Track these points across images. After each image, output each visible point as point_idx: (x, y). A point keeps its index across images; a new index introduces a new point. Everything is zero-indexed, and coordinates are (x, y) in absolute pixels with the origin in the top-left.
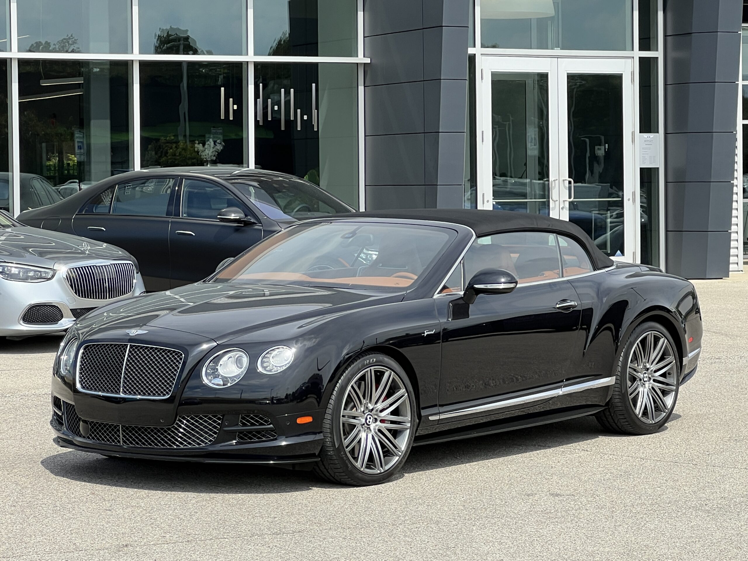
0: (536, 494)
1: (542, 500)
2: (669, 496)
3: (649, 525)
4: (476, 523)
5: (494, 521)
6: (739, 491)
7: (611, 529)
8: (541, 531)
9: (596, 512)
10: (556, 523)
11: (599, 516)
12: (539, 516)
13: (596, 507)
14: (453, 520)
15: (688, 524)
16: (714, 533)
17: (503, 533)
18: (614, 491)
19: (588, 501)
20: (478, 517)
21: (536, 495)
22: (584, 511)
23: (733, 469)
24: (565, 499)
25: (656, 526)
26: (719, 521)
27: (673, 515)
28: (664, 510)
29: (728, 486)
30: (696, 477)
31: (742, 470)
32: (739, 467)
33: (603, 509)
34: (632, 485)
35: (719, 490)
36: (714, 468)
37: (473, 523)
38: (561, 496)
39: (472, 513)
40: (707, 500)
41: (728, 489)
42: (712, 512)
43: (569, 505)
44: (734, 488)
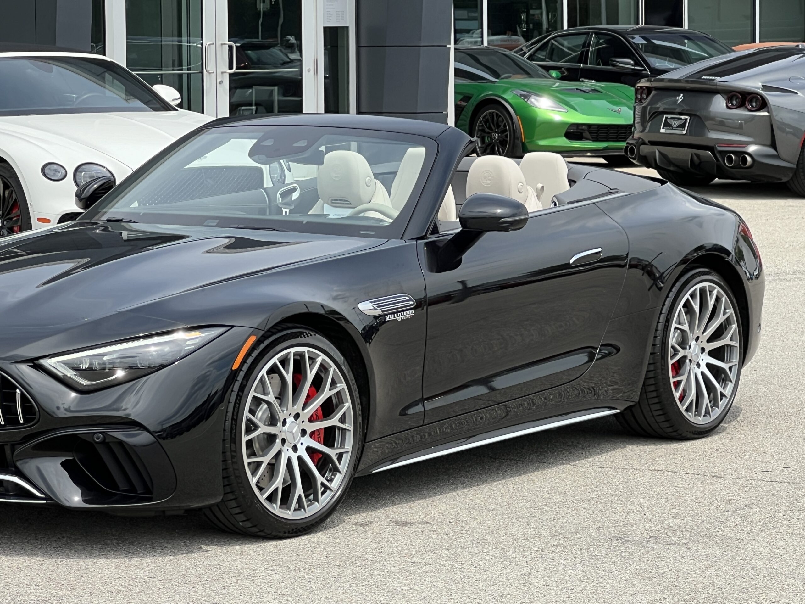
0: (372, 523)
1: (387, 532)
2: (569, 520)
3: (572, 571)
4: (310, 577)
5: (336, 574)
6: (663, 508)
7: (521, 582)
8: (417, 588)
9: (480, 552)
10: (433, 574)
11: (487, 558)
12: (399, 561)
13: (475, 542)
14: (272, 572)
15: (627, 567)
16: (676, 583)
17: (362, 594)
18: (484, 513)
19: (455, 532)
20: (307, 566)
21: (374, 525)
22: (459, 550)
23: (631, 471)
24: (420, 530)
25: (584, 574)
26: (668, 560)
27: (596, 553)
28: (575, 544)
29: (642, 500)
30: (587, 485)
31: (647, 473)
32: (639, 467)
33: (486, 546)
34: (505, 504)
35: (633, 508)
36: (603, 470)
37: (306, 577)
38: (411, 524)
39: (294, 558)
40: (627, 524)
41: (645, 504)
42: (648, 545)
43: (430, 539)
44: (653, 503)
